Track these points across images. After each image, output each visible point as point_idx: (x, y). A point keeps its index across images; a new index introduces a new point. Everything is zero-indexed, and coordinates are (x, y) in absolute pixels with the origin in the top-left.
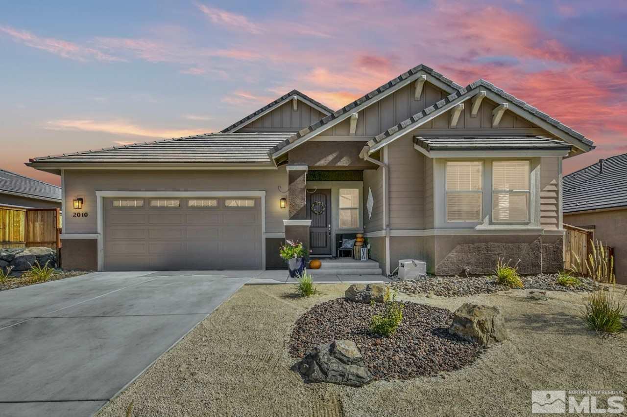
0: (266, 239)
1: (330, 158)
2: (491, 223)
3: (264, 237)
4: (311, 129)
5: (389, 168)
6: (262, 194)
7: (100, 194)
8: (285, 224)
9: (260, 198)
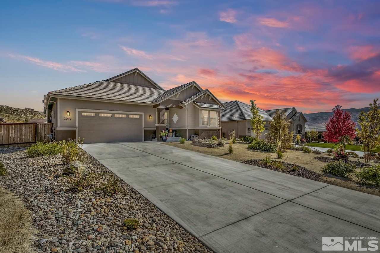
0: (144, 130)
1: (171, 105)
2: (210, 126)
3: (143, 129)
4: (168, 96)
5: (187, 109)
6: (143, 114)
7: (77, 110)
8: (156, 125)
9: (142, 115)
